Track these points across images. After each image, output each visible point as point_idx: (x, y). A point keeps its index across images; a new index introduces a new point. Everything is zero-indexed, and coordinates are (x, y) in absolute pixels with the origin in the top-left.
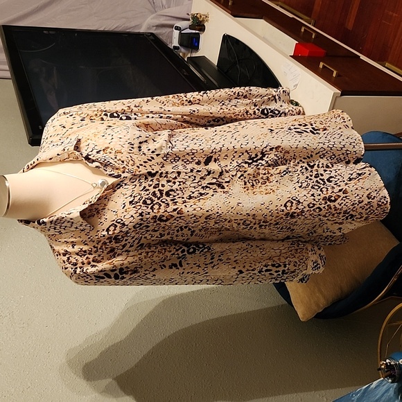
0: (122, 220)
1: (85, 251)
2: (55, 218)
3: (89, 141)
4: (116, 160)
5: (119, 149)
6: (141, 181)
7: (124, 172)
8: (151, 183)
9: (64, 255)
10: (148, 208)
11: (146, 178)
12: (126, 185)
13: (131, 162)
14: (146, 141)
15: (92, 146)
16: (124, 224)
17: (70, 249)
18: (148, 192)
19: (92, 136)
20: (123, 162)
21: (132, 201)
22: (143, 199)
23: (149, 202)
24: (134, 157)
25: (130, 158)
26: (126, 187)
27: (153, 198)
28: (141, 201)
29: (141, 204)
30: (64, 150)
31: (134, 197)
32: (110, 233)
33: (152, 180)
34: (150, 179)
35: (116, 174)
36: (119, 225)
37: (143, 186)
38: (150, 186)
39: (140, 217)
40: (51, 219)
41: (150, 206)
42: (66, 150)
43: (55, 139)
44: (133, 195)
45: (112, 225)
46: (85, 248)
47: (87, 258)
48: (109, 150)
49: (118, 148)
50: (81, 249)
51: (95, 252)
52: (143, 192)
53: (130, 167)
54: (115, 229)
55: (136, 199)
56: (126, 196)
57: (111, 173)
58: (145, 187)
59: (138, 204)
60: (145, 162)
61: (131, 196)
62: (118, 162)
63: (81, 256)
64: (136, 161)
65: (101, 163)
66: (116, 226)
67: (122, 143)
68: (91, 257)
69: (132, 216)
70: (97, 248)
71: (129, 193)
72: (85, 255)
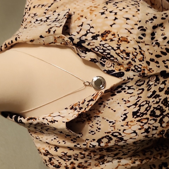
0: (120, 134)
1: (70, 156)
2: (35, 122)
3: (83, 20)
4: (118, 51)
5: (125, 36)
6: (151, 83)
7: (128, 70)
8: (162, 86)
9: (46, 155)
10: (156, 121)
11: (157, 80)
12: (129, 88)
13: (139, 56)
14: (161, 25)
15: (86, 27)
16: (121, 139)
17: (52, 151)
18: (158, 100)
19: (86, 13)
20: (128, 54)
21: (137, 112)
22: (152, 109)
23: (158, 113)
24: (145, 48)
25: (138, 51)
26: (130, 91)
27: (164, 107)
28: (149, 113)
29: (148, 116)
30: (49, 31)
31: (140, 106)
32: (102, 145)
33: (164, 83)
34: (162, 80)
35: (117, 71)
36: (114, 139)
37: (152, 90)
38: (161, 90)
39: (146, 134)
40: (30, 121)
41: (159, 119)
42: (52, 33)
43: (40, 11)
44: (139, 103)
45: (105, 137)
46: (70, 153)
47: (72, 163)
48: (110, 36)
49: (123, 33)
50: (66, 154)
51: (82, 158)
52: (151, 100)
53: (138, 63)
54: (109, 142)
55: (143, 110)
56: (128, 104)
57: (110, 69)
58: (154, 92)
59: (145, 116)
60: (158, 56)
61: (136, 104)
62: (121, 54)
63: (65, 160)
64: (147, 54)
65: (98, 55)
66: (110, 139)
67: (129, 27)
68: (77, 163)
69: (135, 132)
70: (84, 154)
71: (133, 100)
72: (69, 160)
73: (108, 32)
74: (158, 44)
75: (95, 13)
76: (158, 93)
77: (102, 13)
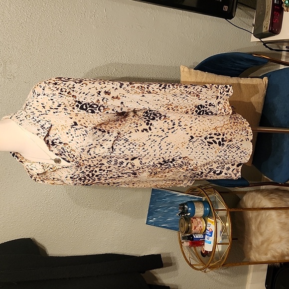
73: (67, 144)
74: (90, 154)
75: (64, 131)
76: (85, 172)
77: (67, 133)
